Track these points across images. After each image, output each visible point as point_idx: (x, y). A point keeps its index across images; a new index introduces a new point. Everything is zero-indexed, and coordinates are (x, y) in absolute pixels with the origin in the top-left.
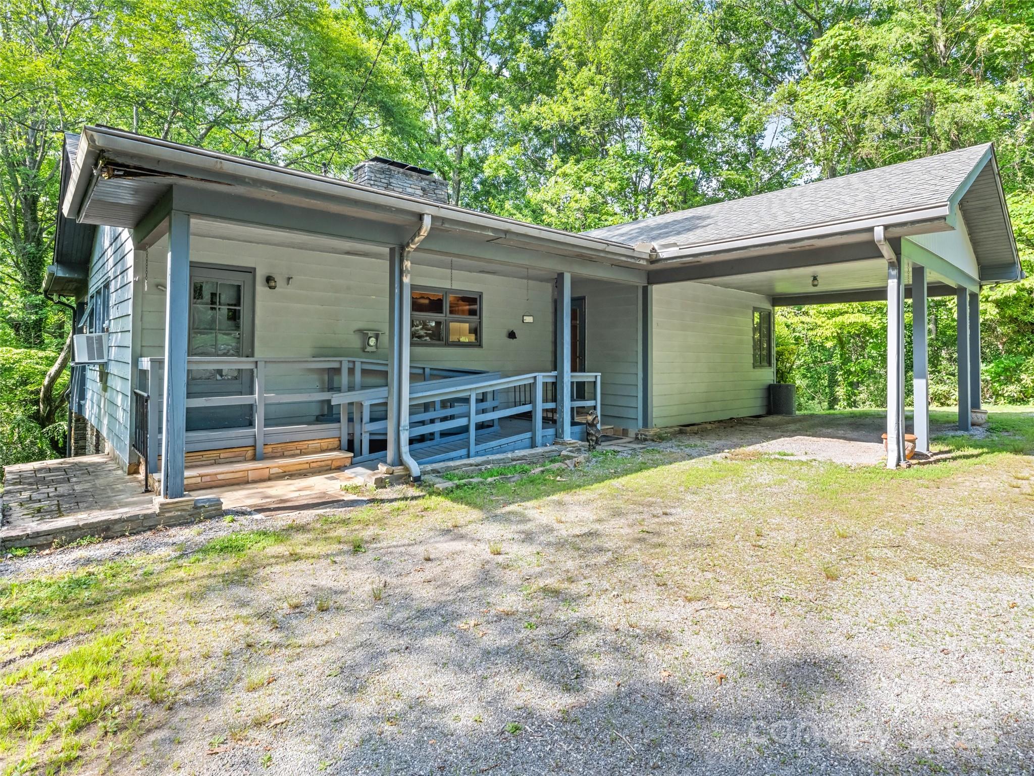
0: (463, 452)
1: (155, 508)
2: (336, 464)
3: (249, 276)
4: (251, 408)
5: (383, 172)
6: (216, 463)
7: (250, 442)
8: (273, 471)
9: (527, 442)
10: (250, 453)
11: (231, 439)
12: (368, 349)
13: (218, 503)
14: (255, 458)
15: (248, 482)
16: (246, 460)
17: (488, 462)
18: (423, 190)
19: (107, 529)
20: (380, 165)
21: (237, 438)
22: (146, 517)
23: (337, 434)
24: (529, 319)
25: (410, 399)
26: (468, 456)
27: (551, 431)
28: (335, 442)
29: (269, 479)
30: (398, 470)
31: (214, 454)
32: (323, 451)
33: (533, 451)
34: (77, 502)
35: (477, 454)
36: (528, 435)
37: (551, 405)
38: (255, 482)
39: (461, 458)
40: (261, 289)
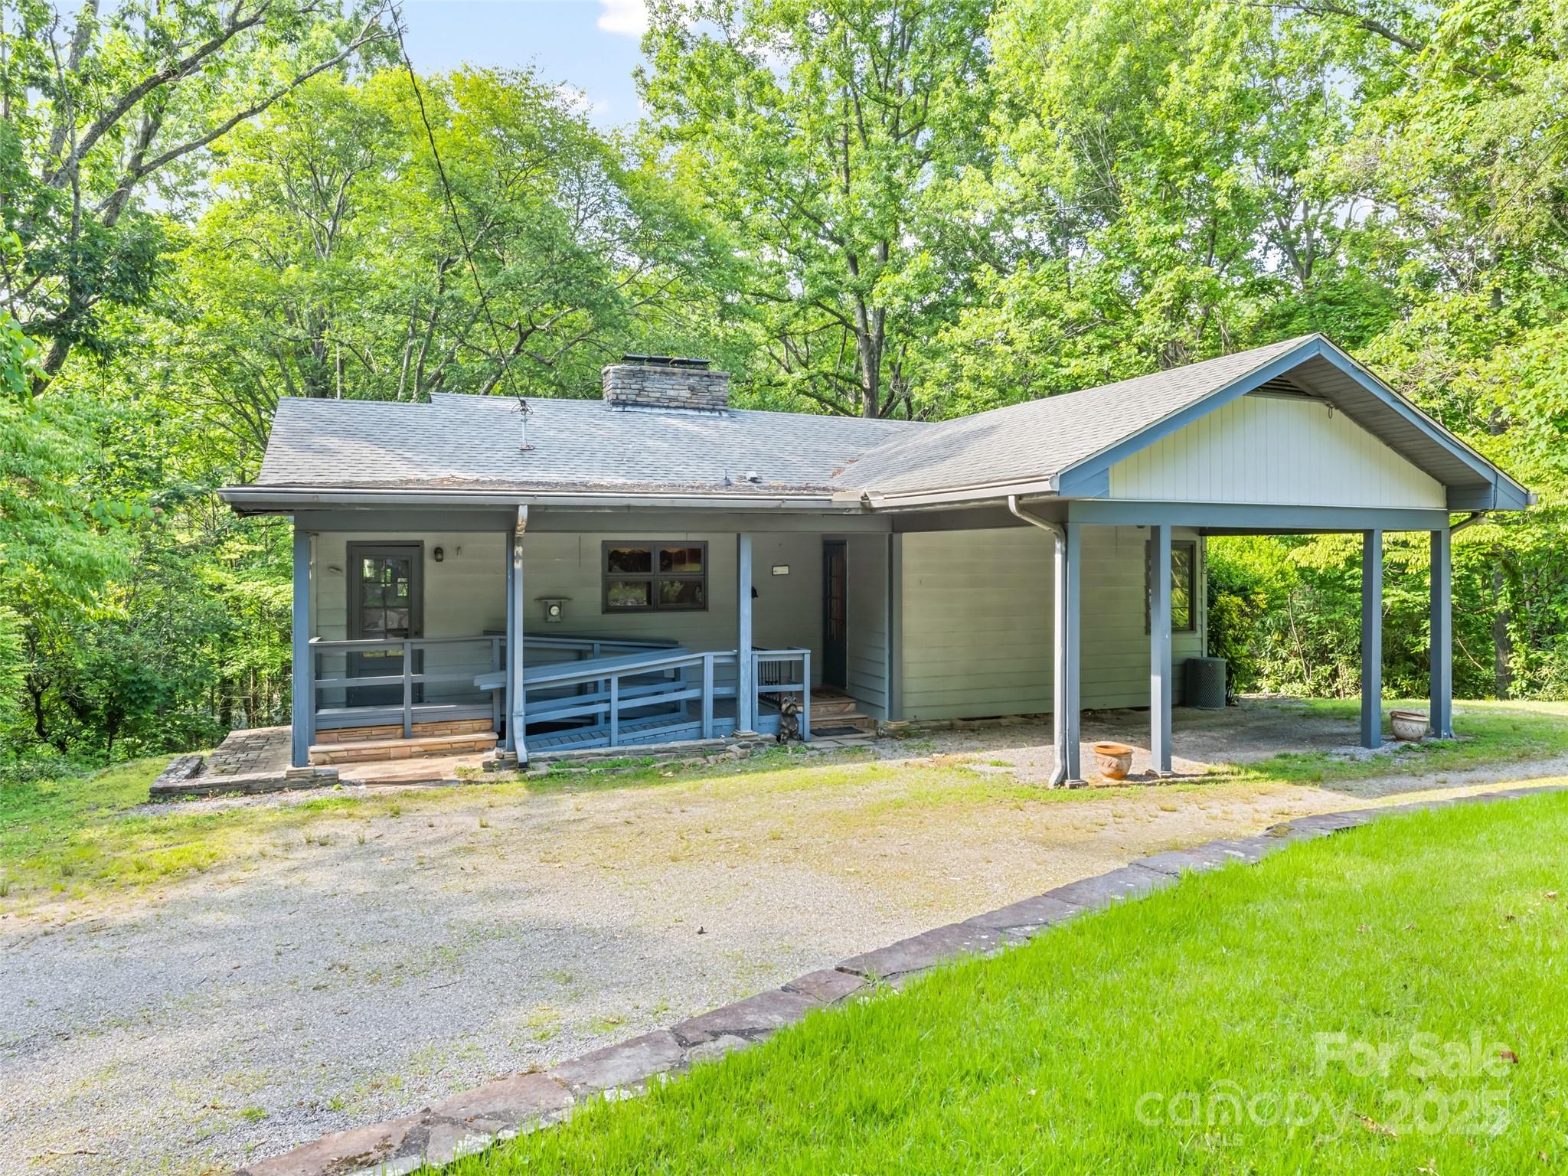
0: (605, 740)
1: (283, 774)
2: (479, 746)
3: (415, 551)
4: (401, 687)
5: (633, 374)
6: (368, 739)
7: (399, 720)
8: (414, 749)
9: (695, 732)
10: (400, 731)
11: (381, 717)
12: (550, 619)
13: (336, 774)
14: (404, 737)
15: (390, 759)
16: (396, 738)
17: (622, 753)
18: (692, 389)
19: (248, 787)
20: (627, 366)
21: (386, 716)
22: (276, 780)
23: (488, 714)
24: (784, 570)
25: (525, 685)
26: (610, 745)
27: (727, 722)
28: (488, 725)
29: (411, 757)
30: (508, 755)
31: (366, 731)
32: (475, 732)
33: (701, 742)
34: (252, 765)
35: (621, 743)
36: (696, 724)
37: (725, 691)
38: (396, 758)
39: (601, 746)
40: (429, 562)
